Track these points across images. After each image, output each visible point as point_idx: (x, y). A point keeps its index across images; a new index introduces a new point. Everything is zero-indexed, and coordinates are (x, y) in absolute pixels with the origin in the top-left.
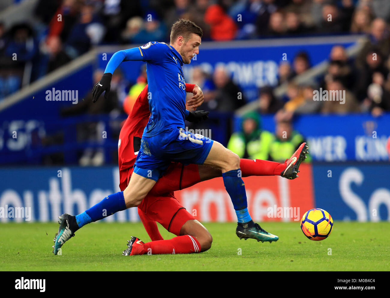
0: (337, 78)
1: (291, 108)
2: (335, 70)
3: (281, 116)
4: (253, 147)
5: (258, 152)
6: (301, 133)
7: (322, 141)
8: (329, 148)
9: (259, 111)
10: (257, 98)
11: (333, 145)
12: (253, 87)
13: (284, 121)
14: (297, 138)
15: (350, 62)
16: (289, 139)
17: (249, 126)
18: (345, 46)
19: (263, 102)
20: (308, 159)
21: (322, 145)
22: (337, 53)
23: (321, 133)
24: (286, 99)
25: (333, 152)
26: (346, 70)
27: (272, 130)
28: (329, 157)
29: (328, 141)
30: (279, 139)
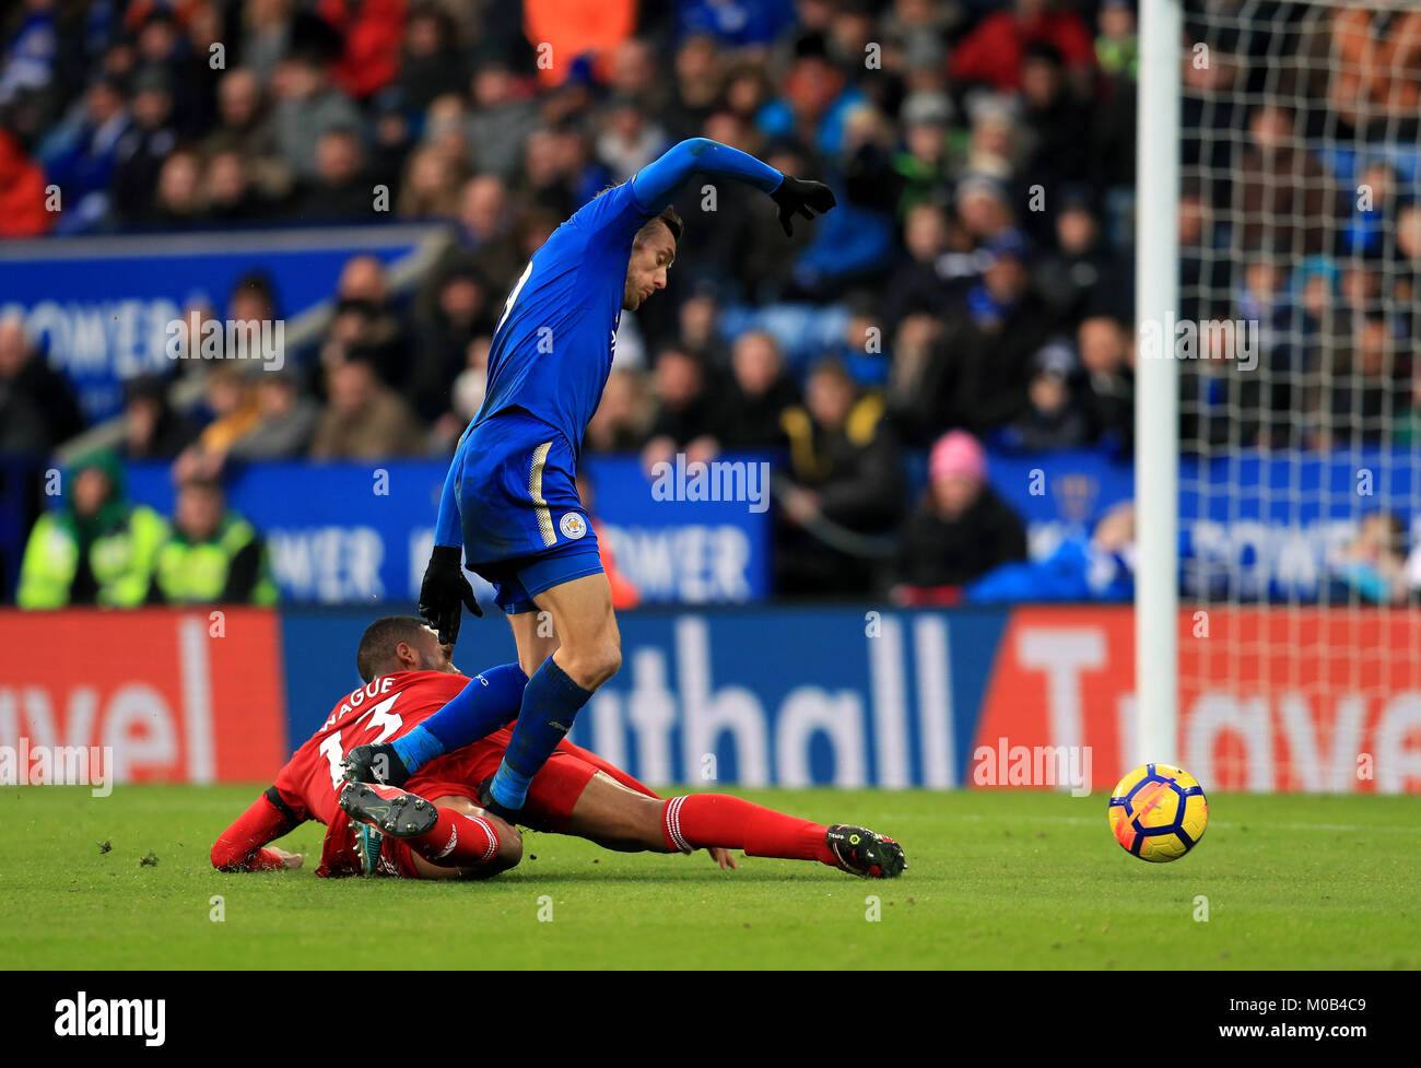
0: (356, 353)
1: (218, 441)
2: (351, 327)
3: (188, 465)
4: (107, 556)
5: (125, 572)
6: (249, 517)
7: (310, 543)
8: (330, 565)
9: (123, 451)
10: (119, 410)
11: (345, 554)
12: (105, 377)
13: (200, 482)
14: (237, 535)
15: (398, 303)
16: (213, 536)
17: (89, 490)
18: (386, 257)
19: (138, 424)
20: (265, 594)
21: (310, 552)
22: (358, 277)
23: (307, 519)
24: (203, 417)
25: (343, 575)
26: (385, 330)
27: (164, 505)
28: (332, 591)
29: (330, 541)
30: (182, 535)
